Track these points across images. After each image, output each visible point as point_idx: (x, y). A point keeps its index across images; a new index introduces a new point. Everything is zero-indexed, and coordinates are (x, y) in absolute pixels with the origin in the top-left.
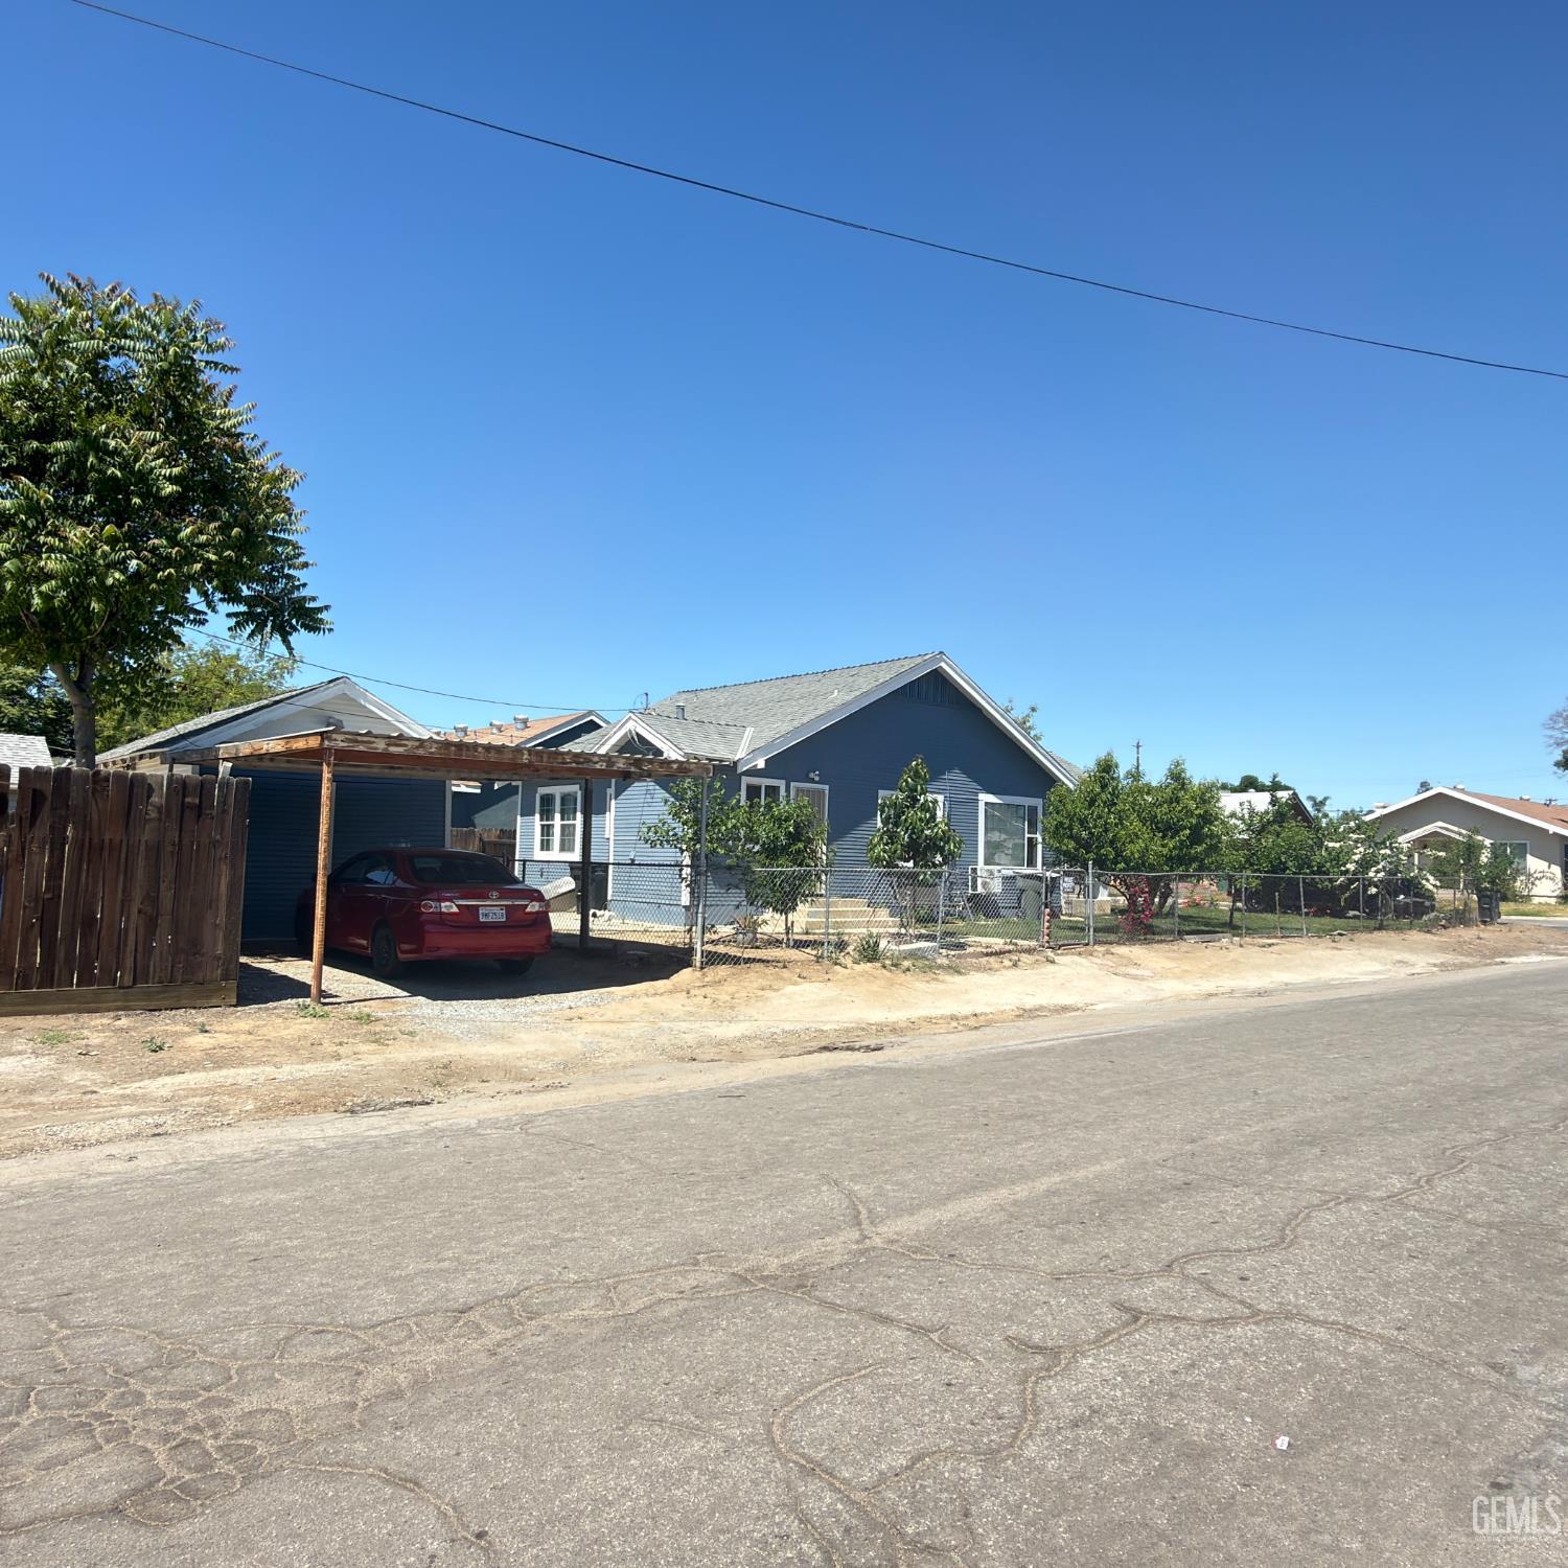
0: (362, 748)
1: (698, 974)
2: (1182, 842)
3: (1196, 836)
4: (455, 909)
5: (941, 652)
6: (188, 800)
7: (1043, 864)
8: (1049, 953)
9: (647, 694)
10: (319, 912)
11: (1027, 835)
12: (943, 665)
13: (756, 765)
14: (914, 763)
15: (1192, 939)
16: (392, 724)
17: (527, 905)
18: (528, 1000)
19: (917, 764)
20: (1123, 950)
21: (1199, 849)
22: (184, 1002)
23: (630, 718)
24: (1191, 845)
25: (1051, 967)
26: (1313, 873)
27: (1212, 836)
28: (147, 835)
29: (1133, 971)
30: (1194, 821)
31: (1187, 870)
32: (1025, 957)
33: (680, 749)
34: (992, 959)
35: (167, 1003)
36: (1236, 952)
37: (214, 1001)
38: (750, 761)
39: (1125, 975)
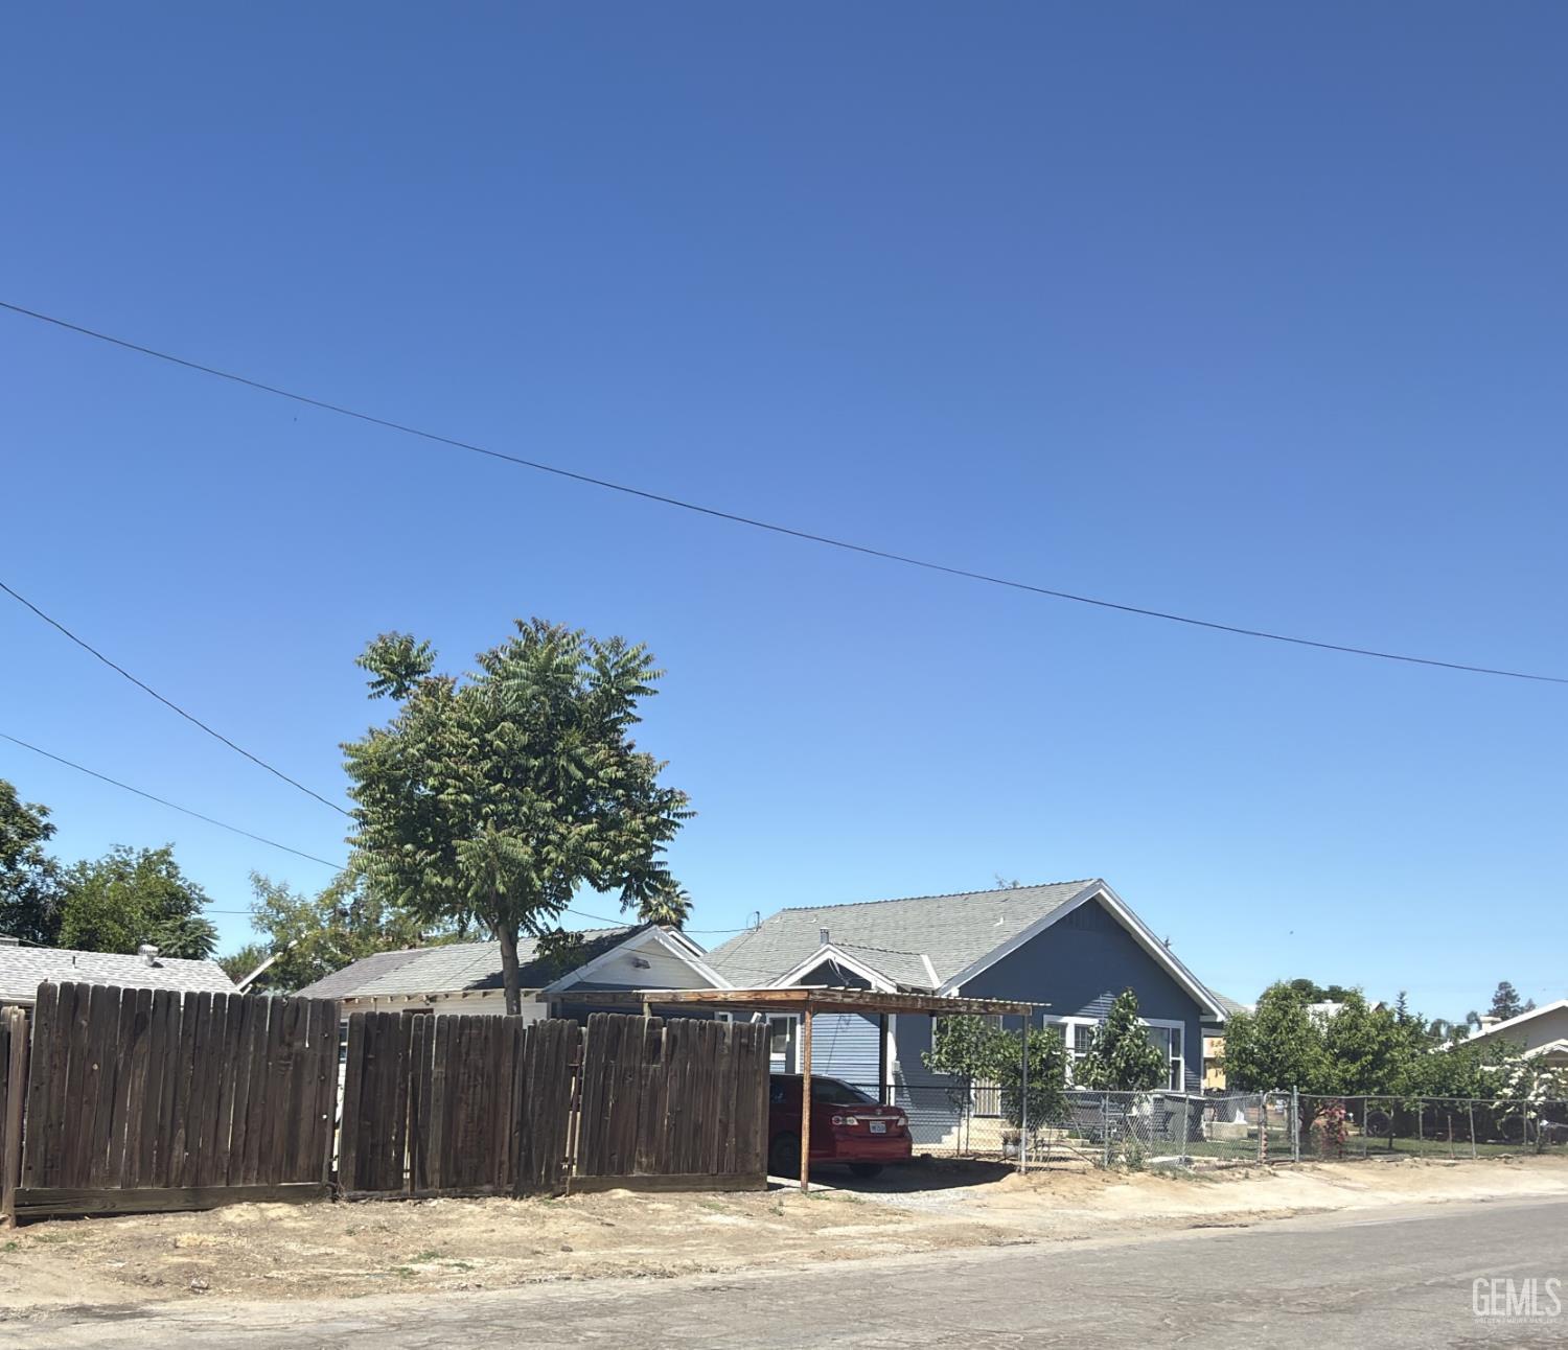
0: (829, 1000)
1: (1024, 1178)
2: (1363, 1067)
3: (1378, 1061)
4: (856, 1123)
5: (1100, 880)
6: (743, 1040)
7: (1186, 1087)
8: (1267, 1167)
9: (758, 913)
10: (806, 1122)
11: (1171, 1058)
12: (1101, 891)
13: (949, 995)
14: (1125, 995)
15: (1378, 1159)
16: (686, 964)
17: (898, 1120)
18: (923, 1194)
19: (1128, 996)
20: (1326, 1166)
21: (1380, 1074)
22: (742, 1187)
23: (828, 949)
24: (1373, 1069)
25: (1276, 1179)
26: (1452, 1096)
27: (1393, 1061)
28: (723, 1066)
29: (1348, 1183)
30: (1376, 1048)
31: (1369, 1094)
32: (1252, 1172)
33: (891, 980)
34: (1225, 1172)
35: (734, 1187)
36: (1427, 1171)
37: (757, 1187)
38: (945, 990)
39: (1345, 1187)
